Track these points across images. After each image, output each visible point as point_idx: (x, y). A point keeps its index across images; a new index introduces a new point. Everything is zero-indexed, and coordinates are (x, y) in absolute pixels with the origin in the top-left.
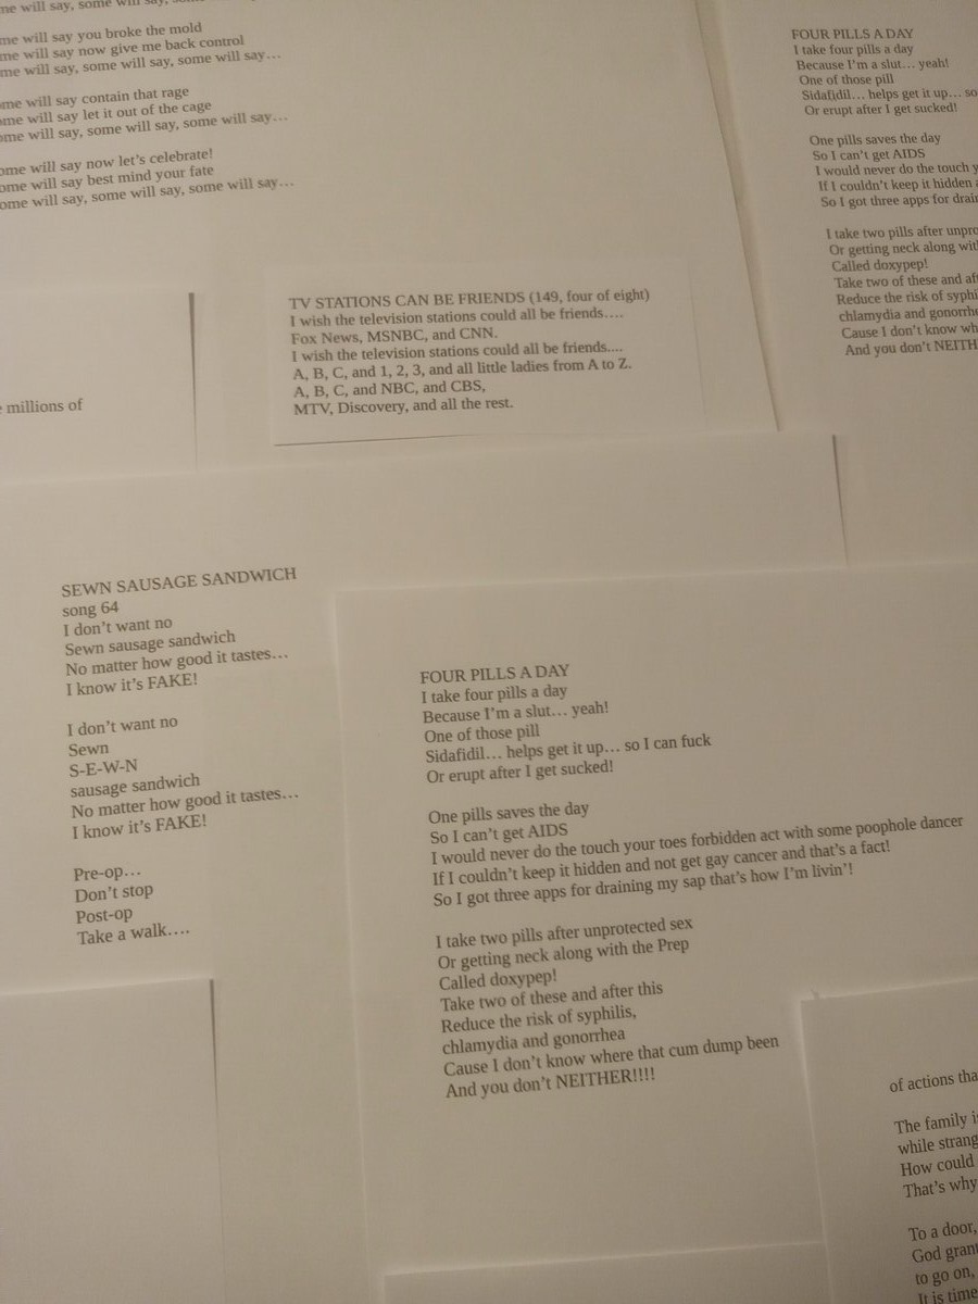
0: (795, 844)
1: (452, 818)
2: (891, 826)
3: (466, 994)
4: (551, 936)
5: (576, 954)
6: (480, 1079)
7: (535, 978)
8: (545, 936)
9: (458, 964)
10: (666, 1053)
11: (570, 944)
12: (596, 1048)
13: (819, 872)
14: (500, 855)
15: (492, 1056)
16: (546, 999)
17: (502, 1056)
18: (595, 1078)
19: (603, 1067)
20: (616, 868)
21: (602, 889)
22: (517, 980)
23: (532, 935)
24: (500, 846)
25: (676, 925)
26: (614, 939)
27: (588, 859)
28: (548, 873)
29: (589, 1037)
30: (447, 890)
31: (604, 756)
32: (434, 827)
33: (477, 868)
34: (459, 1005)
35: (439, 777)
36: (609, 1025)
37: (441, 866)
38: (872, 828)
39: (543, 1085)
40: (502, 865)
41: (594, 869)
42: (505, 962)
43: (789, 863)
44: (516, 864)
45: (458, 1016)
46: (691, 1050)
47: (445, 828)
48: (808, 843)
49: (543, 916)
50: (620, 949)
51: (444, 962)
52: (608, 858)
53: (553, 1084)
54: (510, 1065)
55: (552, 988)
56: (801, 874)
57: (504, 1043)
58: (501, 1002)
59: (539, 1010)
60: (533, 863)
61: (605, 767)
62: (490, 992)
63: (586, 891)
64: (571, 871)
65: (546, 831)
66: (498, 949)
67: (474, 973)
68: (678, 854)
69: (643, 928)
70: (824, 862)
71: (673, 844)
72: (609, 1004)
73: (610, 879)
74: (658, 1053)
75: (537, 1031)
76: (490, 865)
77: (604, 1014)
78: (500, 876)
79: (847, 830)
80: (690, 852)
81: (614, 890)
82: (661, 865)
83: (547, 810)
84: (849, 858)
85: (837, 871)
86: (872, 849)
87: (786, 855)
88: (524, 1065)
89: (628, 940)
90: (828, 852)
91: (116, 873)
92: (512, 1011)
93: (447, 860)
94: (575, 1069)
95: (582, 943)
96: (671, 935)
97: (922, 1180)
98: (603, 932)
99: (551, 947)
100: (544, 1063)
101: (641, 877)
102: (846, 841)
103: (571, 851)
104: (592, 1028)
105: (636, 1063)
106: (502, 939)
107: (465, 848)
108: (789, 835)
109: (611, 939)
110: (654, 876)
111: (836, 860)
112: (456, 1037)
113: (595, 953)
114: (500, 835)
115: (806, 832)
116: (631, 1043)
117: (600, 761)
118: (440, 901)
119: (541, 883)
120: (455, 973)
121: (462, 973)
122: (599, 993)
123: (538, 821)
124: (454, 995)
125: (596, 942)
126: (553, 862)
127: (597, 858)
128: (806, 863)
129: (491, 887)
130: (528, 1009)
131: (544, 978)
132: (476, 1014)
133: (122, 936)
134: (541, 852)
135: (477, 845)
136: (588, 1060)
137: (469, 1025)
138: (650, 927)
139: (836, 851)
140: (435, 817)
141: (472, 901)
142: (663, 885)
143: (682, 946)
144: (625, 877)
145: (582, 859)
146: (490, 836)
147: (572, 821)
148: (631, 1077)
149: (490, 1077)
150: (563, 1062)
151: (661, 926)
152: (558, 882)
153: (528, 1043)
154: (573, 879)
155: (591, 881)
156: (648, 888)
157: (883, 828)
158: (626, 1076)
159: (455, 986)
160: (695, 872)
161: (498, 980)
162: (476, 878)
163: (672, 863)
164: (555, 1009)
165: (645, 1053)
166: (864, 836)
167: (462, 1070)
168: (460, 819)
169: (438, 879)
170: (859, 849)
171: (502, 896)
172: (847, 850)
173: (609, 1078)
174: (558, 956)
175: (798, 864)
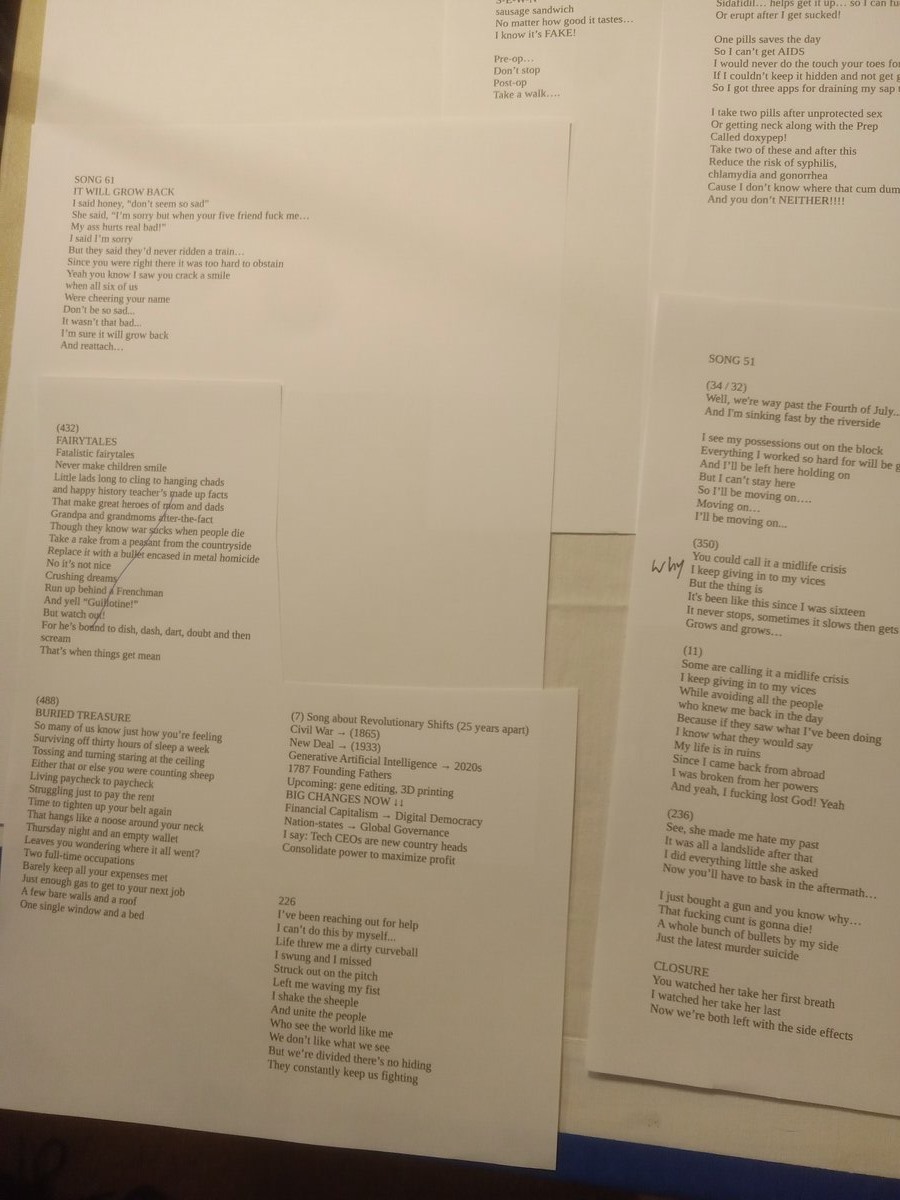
1: (730, 40)
3: (727, 144)
4: (786, 115)
5: (800, 126)
6: (730, 194)
7: (773, 138)
8: (782, 113)
9: (724, 126)
10: (854, 190)
11: (798, 120)
12: (808, 183)
14: (759, 65)
15: (740, 181)
16: (778, 151)
17: (746, 182)
18: (805, 200)
19: (810, 194)
20: (834, 77)
21: (823, 89)
22: (761, 139)
23: (774, 113)
24: (759, 59)
25: (871, 115)
26: (828, 120)
27: (816, 70)
28: (790, 77)
29: (804, 176)
30: (721, 82)
31: (835, 8)
32: (717, 45)
33: (742, 71)
34: (722, 150)
35: (724, 15)
36: (817, 170)
37: (719, 68)
39: (770, 201)
40: (758, 70)
41: (819, 77)
42: (754, 127)
44: (768, 70)
45: (721, 156)
46: (872, 190)
47: (725, 46)
49: (782, 102)
50: (831, 126)
51: (715, 124)
52: (829, 71)
53: (777, 200)
54: (750, 187)
55: (782, 145)
57: (747, 175)
58: (749, 150)
59: (773, 157)
60: (778, 70)
61: (836, 15)
62: (742, 144)
63: (812, 89)
64: (804, 77)
65: (790, 51)
66: (750, 119)
67: (733, 132)
68: (878, 71)
69: (848, 114)
71: (876, 65)
72: (819, 158)
73: (829, 83)
74: (848, 189)
75: (771, 170)
76: (751, 69)
77: (815, 163)
78: (757, 76)
80: (886, 70)
81: (831, 90)
82: (865, 77)
83: (791, 39)
88: (760, 188)
89: (837, 121)
91: (519, 59)
92: (755, 157)
93: (723, 65)
94: (792, 193)
95: (805, 120)
96: (866, 120)
98: (821, 115)
99: (785, 121)
100: (772, 188)
101: (851, 83)
103: (806, 64)
104: (806, 171)
105: (833, 194)
106: (754, 114)
107: (735, 59)
109: (825, 119)
110: (859, 83)
112: (718, 168)
113: (813, 127)
114: (760, 53)
116: (831, 182)
117: (832, 11)
118: (716, 88)
119: (783, 83)
120: (722, 131)
121: (726, 132)
122: (813, 151)
123: (785, 45)
124: (719, 144)
125: (816, 120)
126: (793, 70)
127: (822, 70)
129: (750, 83)
130: (766, 156)
131: (780, 139)
132: (732, 156)
133: (520, 95)
134: (785, 64)
135: (744, 58)
136: (801, 189)
137: (726, 162)
138: (853, 114)
140: (718, 39)
141: (737, 90)
142: (865, 89)
143: (874, 128)
144: (840, 83)
145: (810, 70)
146: (753, 52)
147: (807, 47)
148: (829, 201)
149: (737, 193)
150: (784, 188)
151: (860, 114)
152: (794, 83)
153: (762, 176)
154: (805, 82)
155: (818, 84)
156: (854, 90)
158: (825, 201)
159: (720, 138)
160: (888, 83)
161: (748, 137)
162: (741, 77)
163: (873, 76)
164: (783, 158)
165: (839, 188)
167: (719, 188)
168: (735, 41)
169: (716, 75)
171: (756, 88)
173: (814, 201)
174: (788, 127)
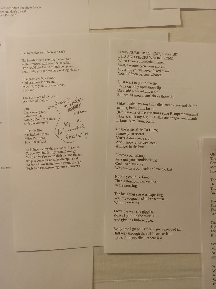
0: (7, 10)
2: (27, 8)
13: (12, 15)
38: (23, 8)
43: (6, 13)
48: (10, 10)
56: (8, 15)
70: (13, 14)
79: (18, 8)
84: (18, 13)
85: (15, 15)
86: (22, 12)
87: (6, 12)
90: (14, 12)
97: (26, 70)
102: (17, 10)
108: (7, 8)
111: (15, 13)
115: (10, 8)
128: (9, 14)
139: (15, 12)
157: (25, 8)
166: (21, 9)
170: (20, 12)
172: (18, 11)
175: (8, 14)
